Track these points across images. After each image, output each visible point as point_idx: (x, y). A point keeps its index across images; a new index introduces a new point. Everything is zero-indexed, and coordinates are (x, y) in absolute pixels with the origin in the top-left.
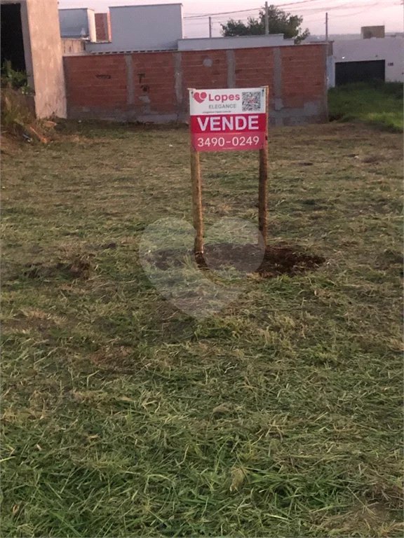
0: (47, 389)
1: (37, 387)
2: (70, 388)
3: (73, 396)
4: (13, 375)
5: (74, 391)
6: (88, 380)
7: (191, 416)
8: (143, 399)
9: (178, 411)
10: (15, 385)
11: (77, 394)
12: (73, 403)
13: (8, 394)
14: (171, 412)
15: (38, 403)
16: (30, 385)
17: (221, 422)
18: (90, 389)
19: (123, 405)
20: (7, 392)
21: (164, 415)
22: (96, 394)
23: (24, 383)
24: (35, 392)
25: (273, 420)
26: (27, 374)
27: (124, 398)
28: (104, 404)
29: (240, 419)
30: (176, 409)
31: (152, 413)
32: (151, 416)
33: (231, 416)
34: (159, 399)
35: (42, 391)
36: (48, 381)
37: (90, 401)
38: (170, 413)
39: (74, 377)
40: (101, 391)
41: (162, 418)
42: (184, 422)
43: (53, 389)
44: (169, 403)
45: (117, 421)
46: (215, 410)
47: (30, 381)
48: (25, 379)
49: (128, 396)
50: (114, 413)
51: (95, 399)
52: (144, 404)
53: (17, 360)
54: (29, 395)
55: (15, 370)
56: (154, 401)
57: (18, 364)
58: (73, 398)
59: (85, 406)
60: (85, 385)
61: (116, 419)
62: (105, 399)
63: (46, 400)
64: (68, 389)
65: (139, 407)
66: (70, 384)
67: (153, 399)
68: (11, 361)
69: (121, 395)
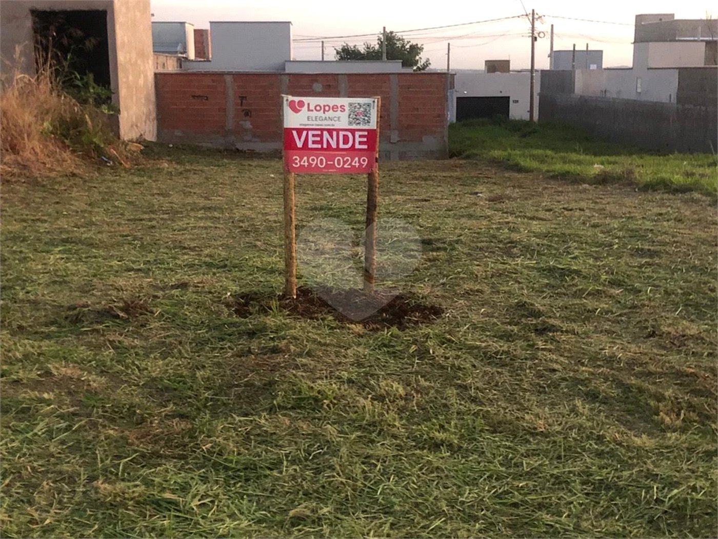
0: (63, 479)
1: (50, 476)
2: (95, 478)
3: (96, 490)
4: (19, 458)
5: (100, 482)
6: (121, 468)
7: (259, 521)
8: (194, 497)
9: (242, 513)
10: (19, 472)
11: (102, 486)
12: (96, 501)
13: (7, 485)
14: (232, 516)
15: (46, 499)
16: (40, 472)
17: (300, 531)
18: (123, 480)
19: (165, 505)
20: (7, 481)
21: (222, 520)
22: (129, 488)
23: (33, 468)
24: (45, 483)
25: (370, 530)
26: (39, 456)
27: (168, 495)
28: (138, 503)
29: (325, 527)
30: (239, 510)
31: (203, 518)
32: (201, 521)
33: (313, 522)
34: (217, 496)
35: (55, 482)
36: (65, 467)
37: (118, 499)
38: (229, 517)
39: (102, 461)
40: (137, 483)
41: (218, 525)
42: (247, 532)
43: (71, 480)
44: (230, 502)
45: (153, 529)
46: (291, 513)
47: (42, 466)
48: (35, 464)
49: (173, 492)
50: (151, 516)
51: (127, 496)
52: (196, 502)
53: (29, 435)
54: (36, 486)
55: (25, 450)
56: (208, 500)
57: (30, 442)
58: (97, 493)
59: (112, 505)
60: (117, 474)
61: (152, 526)
62: (140, 496)
63: (58, 494)
64: (92, 479)
65: (187, 508)
66: (95, 473)
67: (208, 496)
68: (20, 437)
69: (163, 490)
